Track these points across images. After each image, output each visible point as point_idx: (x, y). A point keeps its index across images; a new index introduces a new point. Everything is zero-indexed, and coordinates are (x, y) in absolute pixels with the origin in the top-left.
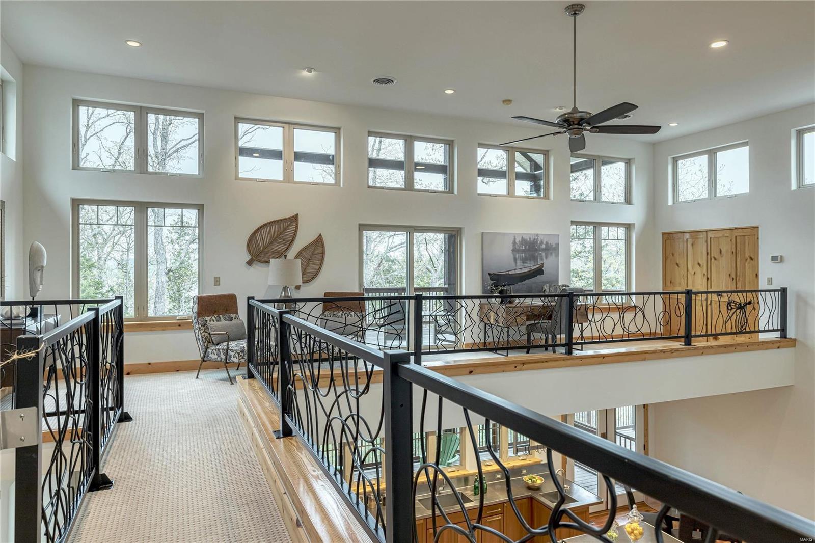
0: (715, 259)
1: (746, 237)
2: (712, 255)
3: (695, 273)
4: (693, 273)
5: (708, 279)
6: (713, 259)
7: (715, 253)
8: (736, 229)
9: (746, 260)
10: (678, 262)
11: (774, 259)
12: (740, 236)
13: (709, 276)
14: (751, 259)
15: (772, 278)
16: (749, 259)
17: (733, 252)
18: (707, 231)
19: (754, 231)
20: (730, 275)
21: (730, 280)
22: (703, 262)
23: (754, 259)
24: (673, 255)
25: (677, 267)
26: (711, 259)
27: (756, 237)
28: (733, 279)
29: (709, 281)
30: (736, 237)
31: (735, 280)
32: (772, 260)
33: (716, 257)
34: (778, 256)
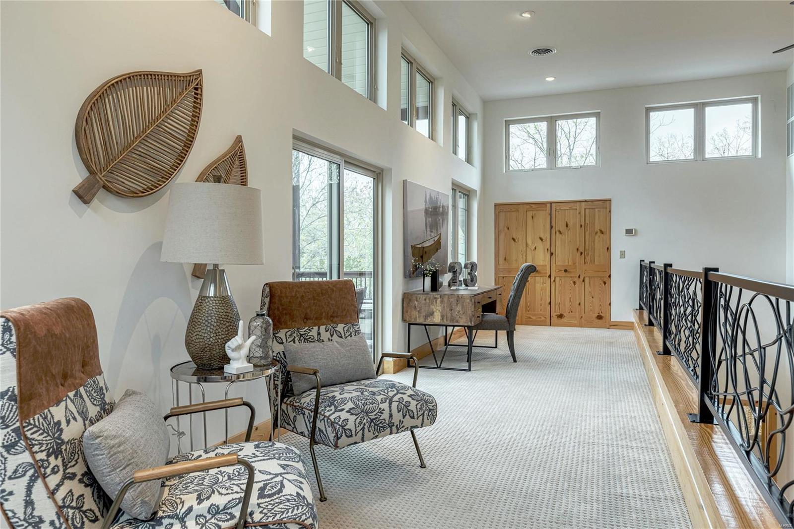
0: (560, 233)
1: (596, 210)
2: (557, 229)
3: (535, 248)
4: (533, 248)
5: (552, 254)
6: (558, 233)
7: (560, 226)
8: (586, 201)
9: (596, 234)
10: (514, 237)
11: (629, 232)
12: (589, 209)
13: (553, 251)
14: (602, 232)
15: (625, 251)
16: (599, 232)
17: (581, 226)
18: (551, 203)
19: (605, 205)
20: (578, 249)
21: (578, 254)
22: (547, 236)
23: (605, 232)
24: (508, 228)
25: (513, 242)
26: (556, 233)
27: (608, 211)
28: (581, 253)
29: (553, 256)
30: (585, 209)
31: (583, 254)
32: (626, 233)
33: (561, 230)
34: (632, 230)
